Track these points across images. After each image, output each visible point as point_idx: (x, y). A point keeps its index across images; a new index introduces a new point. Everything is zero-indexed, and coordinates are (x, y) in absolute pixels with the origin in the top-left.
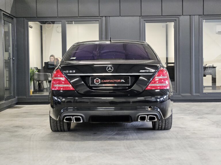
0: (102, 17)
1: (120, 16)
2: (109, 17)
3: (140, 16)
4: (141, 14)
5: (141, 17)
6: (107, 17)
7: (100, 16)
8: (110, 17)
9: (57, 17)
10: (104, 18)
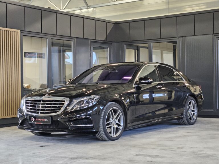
0: (180, 37)
1: (195, 35)
2: (185, 37)
3: (212, 34)
4: (213, 33)
5: (214, 35)
6: (183, 37)
7: (178, 36)
8: (187, 37)
9: (145, 40)
10: (181, 38)
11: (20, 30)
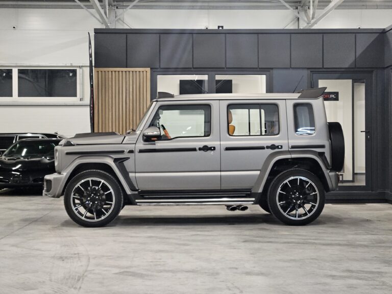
11: (149, 69)
